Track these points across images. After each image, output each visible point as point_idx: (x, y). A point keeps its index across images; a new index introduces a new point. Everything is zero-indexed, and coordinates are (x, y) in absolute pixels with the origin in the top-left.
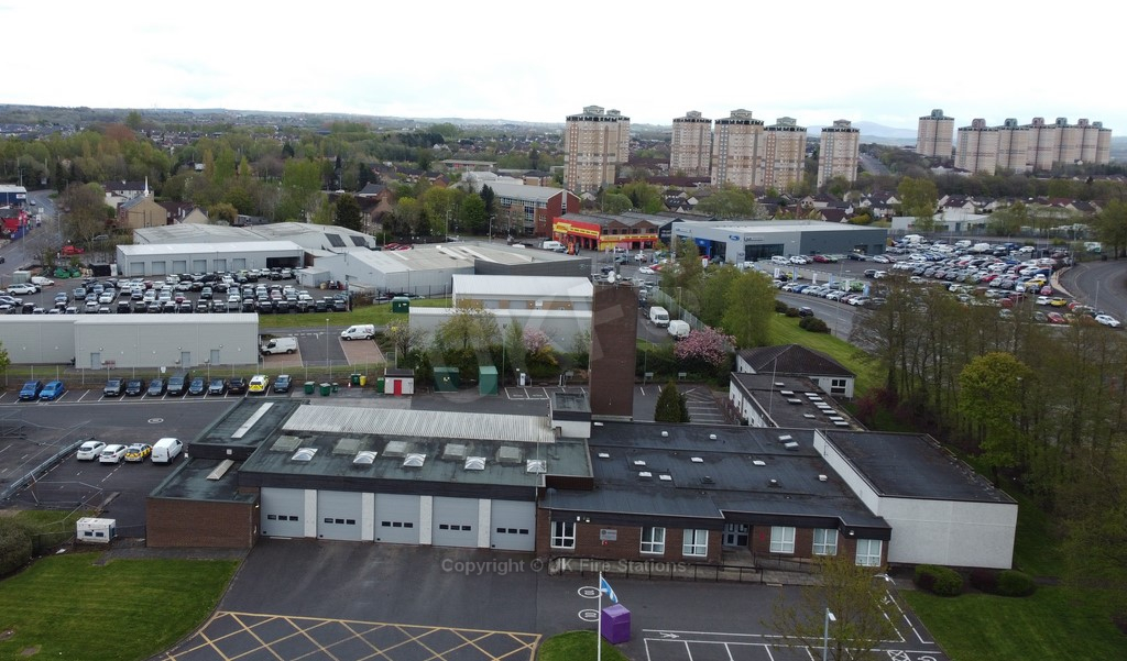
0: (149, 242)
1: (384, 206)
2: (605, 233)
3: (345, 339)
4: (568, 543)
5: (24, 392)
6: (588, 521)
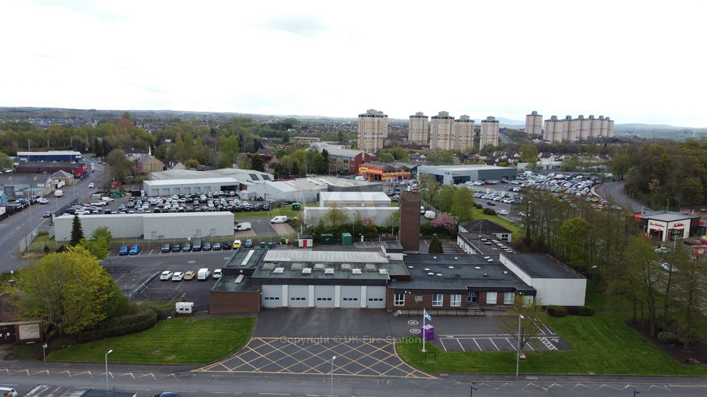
0: (159, 179)
1: (275, 160)
2: (385, 172)
3: (273, 223)
4: (401, 303)
5: (122, 251)
6: (410, 293)
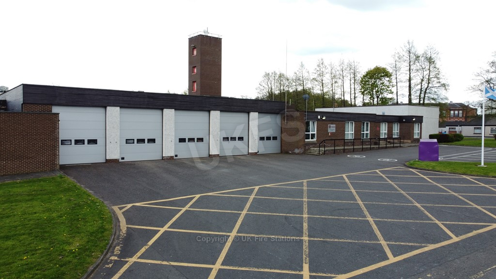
4: (313, 137)
6: (324, 118)
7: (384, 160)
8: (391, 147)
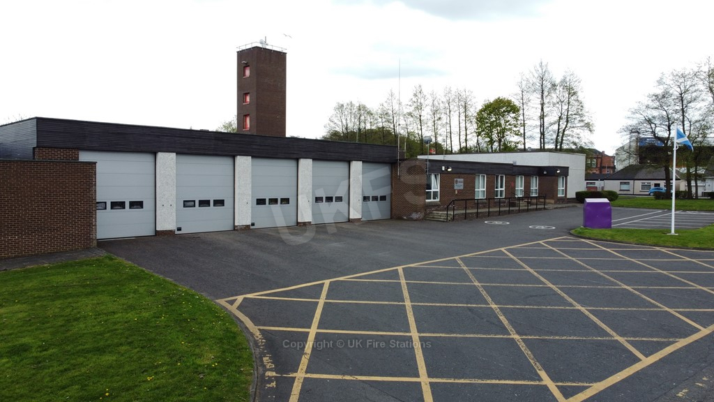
4: (435, 196)
6: (449, 170)
7: (538, 227)
8: (533, 210)
